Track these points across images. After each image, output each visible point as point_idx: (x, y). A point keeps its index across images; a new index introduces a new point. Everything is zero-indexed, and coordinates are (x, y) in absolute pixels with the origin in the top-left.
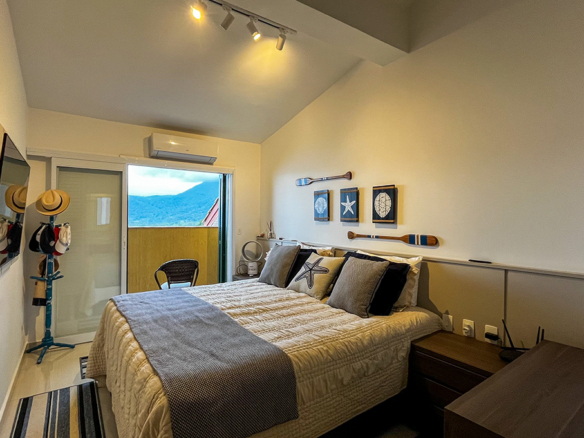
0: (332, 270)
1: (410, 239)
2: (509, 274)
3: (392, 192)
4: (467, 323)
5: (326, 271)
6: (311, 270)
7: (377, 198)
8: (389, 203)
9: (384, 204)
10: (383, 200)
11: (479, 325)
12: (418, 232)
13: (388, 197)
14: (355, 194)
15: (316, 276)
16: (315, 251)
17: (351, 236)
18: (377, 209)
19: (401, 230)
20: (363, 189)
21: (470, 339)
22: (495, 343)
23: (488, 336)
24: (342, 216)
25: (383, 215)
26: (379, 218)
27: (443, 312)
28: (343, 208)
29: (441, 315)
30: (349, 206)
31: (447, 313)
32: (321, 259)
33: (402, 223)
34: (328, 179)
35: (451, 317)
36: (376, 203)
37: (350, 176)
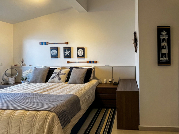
0: (67, 73)
1: (90, 62)
2: (113, 68)
3: (83, 49)
4: (105, 80)
5: (65, 74)
6: (58, 74)
7: (79, 51)
8: (83, 52)
9: (81, 53)
10: (81, 51)
11: (107, 80)
12: (92, 60)
13: (82, 50)
14: (69, 49)
15: (61, 76)
16: (56, 68)
17: (68, 62)
18: (78, 54)
19: (86, 60)
20: (73, 48)
21: (106, 84)
22: (111, 83)
23: (110, 82)
24: (64, 56)
25: (80, 55)
26: (79, 56)
27: (99, 79)
28: (65, 54)
29: (99, 80)
30: (67, 53)
31: (100, 79)
32: (61, 71)
33: (86, 58)
34: (57, 43)
35: (101, 80)
36: (78, 52)
37: (67, 43)
